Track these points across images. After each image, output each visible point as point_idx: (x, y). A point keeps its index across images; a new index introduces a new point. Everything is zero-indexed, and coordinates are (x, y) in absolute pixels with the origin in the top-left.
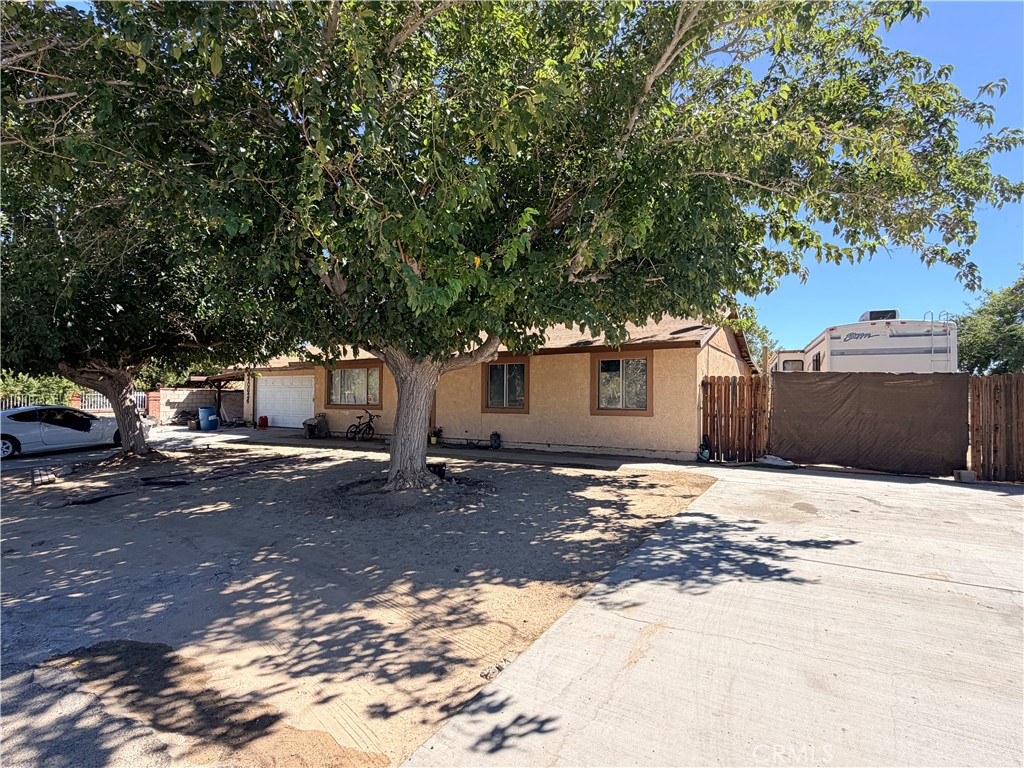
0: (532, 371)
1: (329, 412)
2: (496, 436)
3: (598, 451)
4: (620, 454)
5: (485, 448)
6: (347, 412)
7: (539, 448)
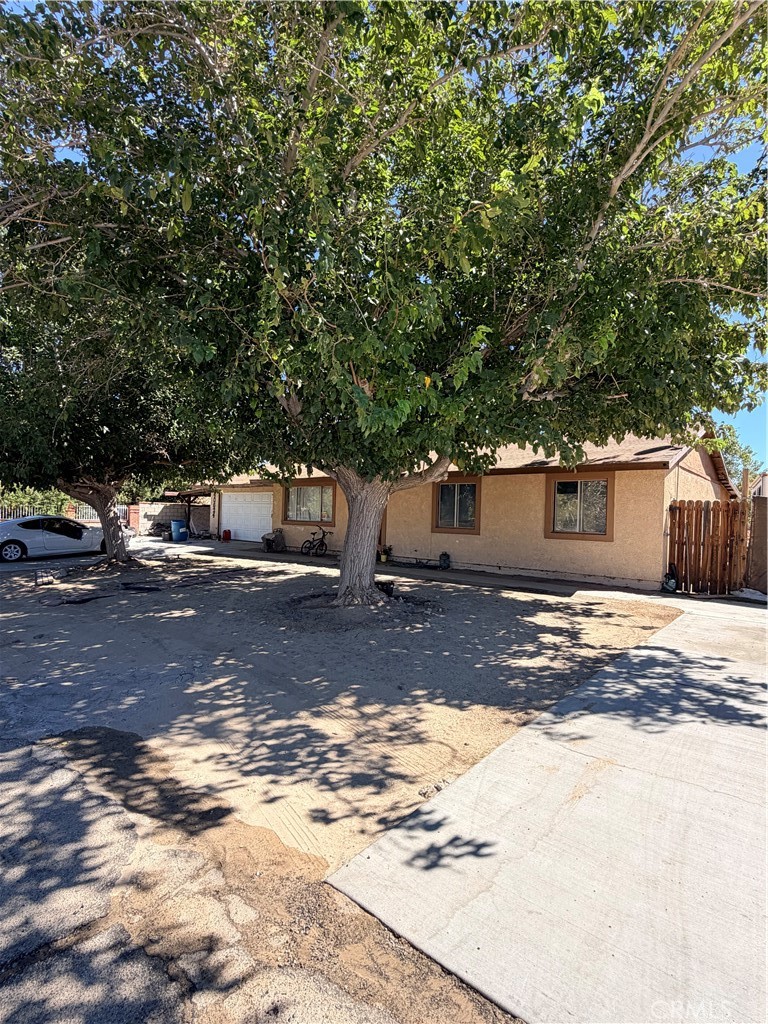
0: (484, 492)
1: (286, 528)
2: (445, 556)
3: (552, 576)
4: (575, 579)
5: (434, 568)
6: (302, 528)
7: (488, 570)
